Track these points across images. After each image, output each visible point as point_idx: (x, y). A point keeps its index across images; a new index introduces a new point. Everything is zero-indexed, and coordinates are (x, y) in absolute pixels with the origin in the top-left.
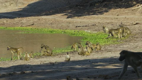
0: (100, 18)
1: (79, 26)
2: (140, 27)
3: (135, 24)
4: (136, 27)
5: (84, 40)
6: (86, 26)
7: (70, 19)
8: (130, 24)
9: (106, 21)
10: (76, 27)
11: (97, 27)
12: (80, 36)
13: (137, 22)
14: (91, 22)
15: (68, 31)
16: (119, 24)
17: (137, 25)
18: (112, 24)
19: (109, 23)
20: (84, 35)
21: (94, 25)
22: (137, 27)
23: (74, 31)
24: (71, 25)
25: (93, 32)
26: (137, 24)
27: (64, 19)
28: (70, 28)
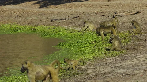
0: (85, 6)
1: (55, 20)
2: (144, 19)
3: (135, 14)
4: (137, 18)
5: (61, 46)
6: (65, 19)
7: (44, 9)
8: (128, 14)
9: (93, 11)
10: (52, 21)
11: (81, 20)
12: (56, 38)
13: (138, 10)
14: (72, 12)
15: (40, 28)
16: (112, 14)
17: (138, 15)
18: (102, 14)
19: (97, 13)
20: (62, 35)
21: (76, 17)
22: (139, 18)
23: (49, 29)
24: (44, 18)
25: (76, 29)
26: (138, 13)
27: (36, 9)
28: (43, 22)
